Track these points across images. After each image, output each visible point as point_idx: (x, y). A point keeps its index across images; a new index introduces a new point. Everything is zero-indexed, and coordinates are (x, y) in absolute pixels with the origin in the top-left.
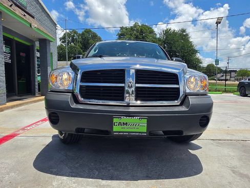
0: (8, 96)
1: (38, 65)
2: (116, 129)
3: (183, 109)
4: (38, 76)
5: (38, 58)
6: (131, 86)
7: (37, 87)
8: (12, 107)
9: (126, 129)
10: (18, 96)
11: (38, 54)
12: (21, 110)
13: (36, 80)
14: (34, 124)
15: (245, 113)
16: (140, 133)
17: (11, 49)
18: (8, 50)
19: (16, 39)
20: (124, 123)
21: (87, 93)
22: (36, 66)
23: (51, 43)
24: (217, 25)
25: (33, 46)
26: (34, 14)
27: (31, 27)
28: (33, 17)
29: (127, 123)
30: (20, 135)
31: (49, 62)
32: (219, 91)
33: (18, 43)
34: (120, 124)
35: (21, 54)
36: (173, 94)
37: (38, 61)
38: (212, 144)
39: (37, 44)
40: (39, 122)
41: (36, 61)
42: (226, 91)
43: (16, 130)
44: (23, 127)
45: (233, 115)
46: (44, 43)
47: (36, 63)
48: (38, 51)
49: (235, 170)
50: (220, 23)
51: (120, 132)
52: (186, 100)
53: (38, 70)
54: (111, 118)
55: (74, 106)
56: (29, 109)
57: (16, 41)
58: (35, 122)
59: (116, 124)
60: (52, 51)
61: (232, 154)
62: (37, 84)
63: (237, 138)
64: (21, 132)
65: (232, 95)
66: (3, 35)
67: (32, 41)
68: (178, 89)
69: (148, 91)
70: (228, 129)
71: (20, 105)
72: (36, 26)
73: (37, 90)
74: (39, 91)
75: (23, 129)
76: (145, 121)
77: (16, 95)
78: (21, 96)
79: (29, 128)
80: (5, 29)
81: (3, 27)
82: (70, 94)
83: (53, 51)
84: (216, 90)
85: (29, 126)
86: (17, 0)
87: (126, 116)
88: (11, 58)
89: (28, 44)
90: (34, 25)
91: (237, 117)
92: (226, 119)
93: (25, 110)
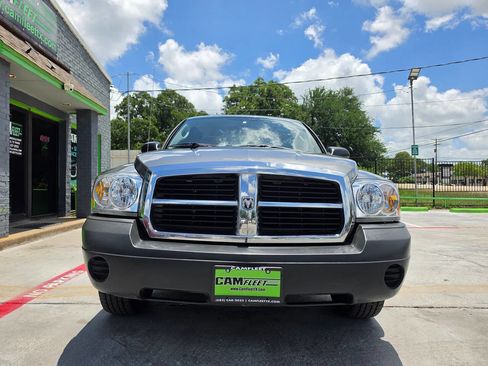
0: (12, 219)
1: (72, 157)
2: (220, 290)
3: (352, 250)
4: (73, 179)
5: (73, 144)
6: (250, 206)
7: (68, 200)
8: (20, 241)
9: (240, 291)
10: (32, 219)
11: (73, 138)
12: (37, 248)
13: (67, 187)
14: (61, 276)
15: (476, 251)
16: (267, 298)
17: (24, 131)
18: (17, 131)
19: (34, 110)
20: (235, 279)
21: (166, 219)
22: (69, 160)
23: (100, 118)
24: (411, 83)
25: (65, 124)
26: (69, 65)
27: (63, 88)
28: (68, 71)
29: (241, 279)
30: (32, 301)
31: (94, 152)
32: (422, 205)
33: (37, 119)
34: (228, 280)
35: (42, 138)
36: (332, 222)
37: (73, 151)
38: (416, 316)
39: (73, 121)
40: (71, 272)
41: (69, 150)
42: (435, 206)
43: (24, 291)
44: (39, 284)
45: (453, 254)
46: (86, 116)
47: (69, 154)
48: (73, 131)
51: (227, 297)
52: (357, 234)
53: (73, 168)
54: (212, 269)
55: (139, 245)
56: (52, 246)
57: (34, 114)
58: (63, 272)
59: (220, 281)
60: (100, 132)
62: (68, 194)
63: (465, 304)
64: (35, 293)
65: (446, 212)
66: (11, 105)
67: (63, 115)
68: (341, 211)
69: (283, 215)
70: (445, 283)
71: (36, 237)
72: (72, 87)
73: (68, 207)
74: (73, 208)
75: (40, 287)
76: (277, 275)
77: (27, 217)
78: (36, 219)
79: (51, 286)
80: (14, 93)
81: (11, 88)
82: (132, 221)
83: (103, 131)
84: (416, 204)
85: (51, 281)
86: (39, 41)
87: (240, 266)
88: (22, 146)
89: (56, 119)
90: (69, 85)
91: (460, 258)
92: (440, 262)
93: (45, 247)
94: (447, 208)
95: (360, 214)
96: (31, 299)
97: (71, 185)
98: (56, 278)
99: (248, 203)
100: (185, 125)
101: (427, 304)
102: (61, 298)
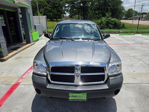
1: (22, 23)
3: (106, 87)
4: (23, 30)
5: (21, 18)
6: (78, 76)
7: (23, 38)
8: (12, 56)
11: (21, 16)
14: (26, 72)
16: (83, 100)
17: (4, 17)
18: (2, 18)
20: (74, 96)
23: (28, 9)
25: (17, 12)
27: (14, 3)
29: (76, 96)
31: (28, 22)
33: (8, 12)
34: (72, 96)
35: (11, 18)
37: (21, 20)
39: (19, 10)
43: (18, 79)
44: (21, 76)
46: (24, 9)
47: (20, 22)
48: (20, 14)
49: (132, 110)
51: (72, 100)
52: (108, 80)
53: (22, 26)
54: (68, 94)
55: (48, 86)
57: (6, 10)
58: (27, 70)
59: (70, 96)
60: (29, 12)
62: (23, 36)
64: (21, 80)
67: (16, 9)
70: (134, 73)
75: (21, 78)
76: (86, 95)
79: (24, 77)
82: (45, 78)
84: (131, 32)
85: (24, 75)
87: (76, 93)
88: (5, 23)
89: (14, 11)
90: (16, 2)
91: (140, 60)
92: (134, 62)
93: (19, 58)
94: (141, 33)
95: (110, 74)
96: (20, 83)
97: (23, 32)
98: (25, 74)
99: (78, 75)
100: (58, 27)
101: (127, 83)
102: (28, 82)
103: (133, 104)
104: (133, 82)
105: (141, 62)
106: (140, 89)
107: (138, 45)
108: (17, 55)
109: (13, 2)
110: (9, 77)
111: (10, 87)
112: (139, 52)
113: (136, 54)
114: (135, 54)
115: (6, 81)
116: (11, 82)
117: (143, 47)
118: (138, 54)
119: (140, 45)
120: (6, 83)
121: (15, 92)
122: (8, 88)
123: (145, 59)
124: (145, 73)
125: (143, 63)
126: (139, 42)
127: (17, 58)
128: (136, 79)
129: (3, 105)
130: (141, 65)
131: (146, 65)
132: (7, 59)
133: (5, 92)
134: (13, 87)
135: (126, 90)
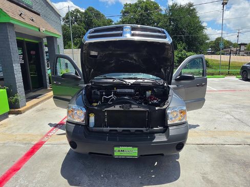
2: (116, 154)
3: (164, 138)
4: (48, 69)
5: (46, 52)
7: (48, 81)
9: (124, 154)
11: (46, 49)
13: (47, 75)
14: (54, 128)
16: (133, 156)
17: (23, 51)
18: (20, 52)
19: (26, 40)
20: (121, 150)
22: (46, 61)
23: (58, 39)
24: (223, 6)
25: (41, 43)
26: (39, 11)
27: (40, 31)
28: (39, 15)
29: (124, 150)
30: (46, 143)
32: (222, 74)
33: (28, 43)
34: (119, 151)
35: (33, 52)
37: (46, 55)
39: (45, 41)
40: (57, 126)
41: (45, 57)
42: (229, 74)
43: (41, 137)
44: (46, 133)
46: (51, 40)
47: (46, 59)
48: (46, 46)
49: (205, 176)
50: (226, 3)
51: (119, 156)
53: (48, 64)
57: (26, 41)
59: (116, 151)
60: (58, 43)
61: (208, 160)
62: (47, 78)
64: (46, 139)
67: (40, 39)
70: (214, 130)
72: (44, 29)
73: (48, 84)
74: (50, 83)
75: (47, 135)
76: (137, 149)
77: (31, 91)
79: (51, 134)
80: (18, 34)
81: (16, 32)
84: (219, 74)
85: (50, 131)
86: (23, 2)
87: (123, 146)
88: (23, 59)
89: (37, 42)
90: (42, 29)
91: (228, 113)
92: (217, 116)
93: (42, 110)
94: (235, 75)
96: (45, 141)
98: (52, 130)
101: (202, 143)
102: (56, 141)
103: (208, 169)
104: (211, 142)
105: (228, 116)
106: (221, 150)
107: (227, 93)
108: (39, 105)
109: (38, 30)
110: (29, 135)
111: (31, 147)
112: (227, 103)
113: (223, 105)
114: (221, 105)
115: (24, 139)
116: (32, 140)
117: (234, 96)
118: (225, 105)
119: (230, 93)
120: (25, 142)
121: (38, 153)
122: (28, 148)
123: (236, 111)
124: (231, 131)
125: (232, 117)
126: (229, 88)
127: (39, 110)
128: (216, 138)
129: (21, 169)
130: (227, 120)
131: (235, 120)
132: (24, 111)
133: (24, 153)
134: (34, 146)
135: (200, 153)
